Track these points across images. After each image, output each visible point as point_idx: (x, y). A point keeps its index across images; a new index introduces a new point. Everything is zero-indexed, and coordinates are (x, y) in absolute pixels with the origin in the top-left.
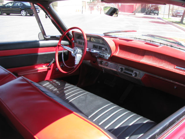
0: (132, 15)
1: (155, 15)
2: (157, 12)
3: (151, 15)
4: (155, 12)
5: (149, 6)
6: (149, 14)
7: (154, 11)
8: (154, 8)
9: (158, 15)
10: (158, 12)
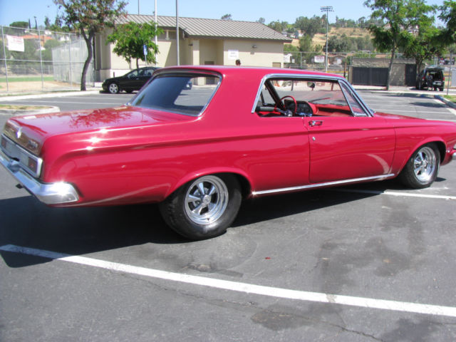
0: (381, 90)
1: (435, 90)
2: (439, 84)
3: (426, 90)
4: (434, 83)
5: (423, 71)
6: (422, 89)
7: (433, 80)
8: (433, 75)
9: (441, 90)
10: (443, 84)
